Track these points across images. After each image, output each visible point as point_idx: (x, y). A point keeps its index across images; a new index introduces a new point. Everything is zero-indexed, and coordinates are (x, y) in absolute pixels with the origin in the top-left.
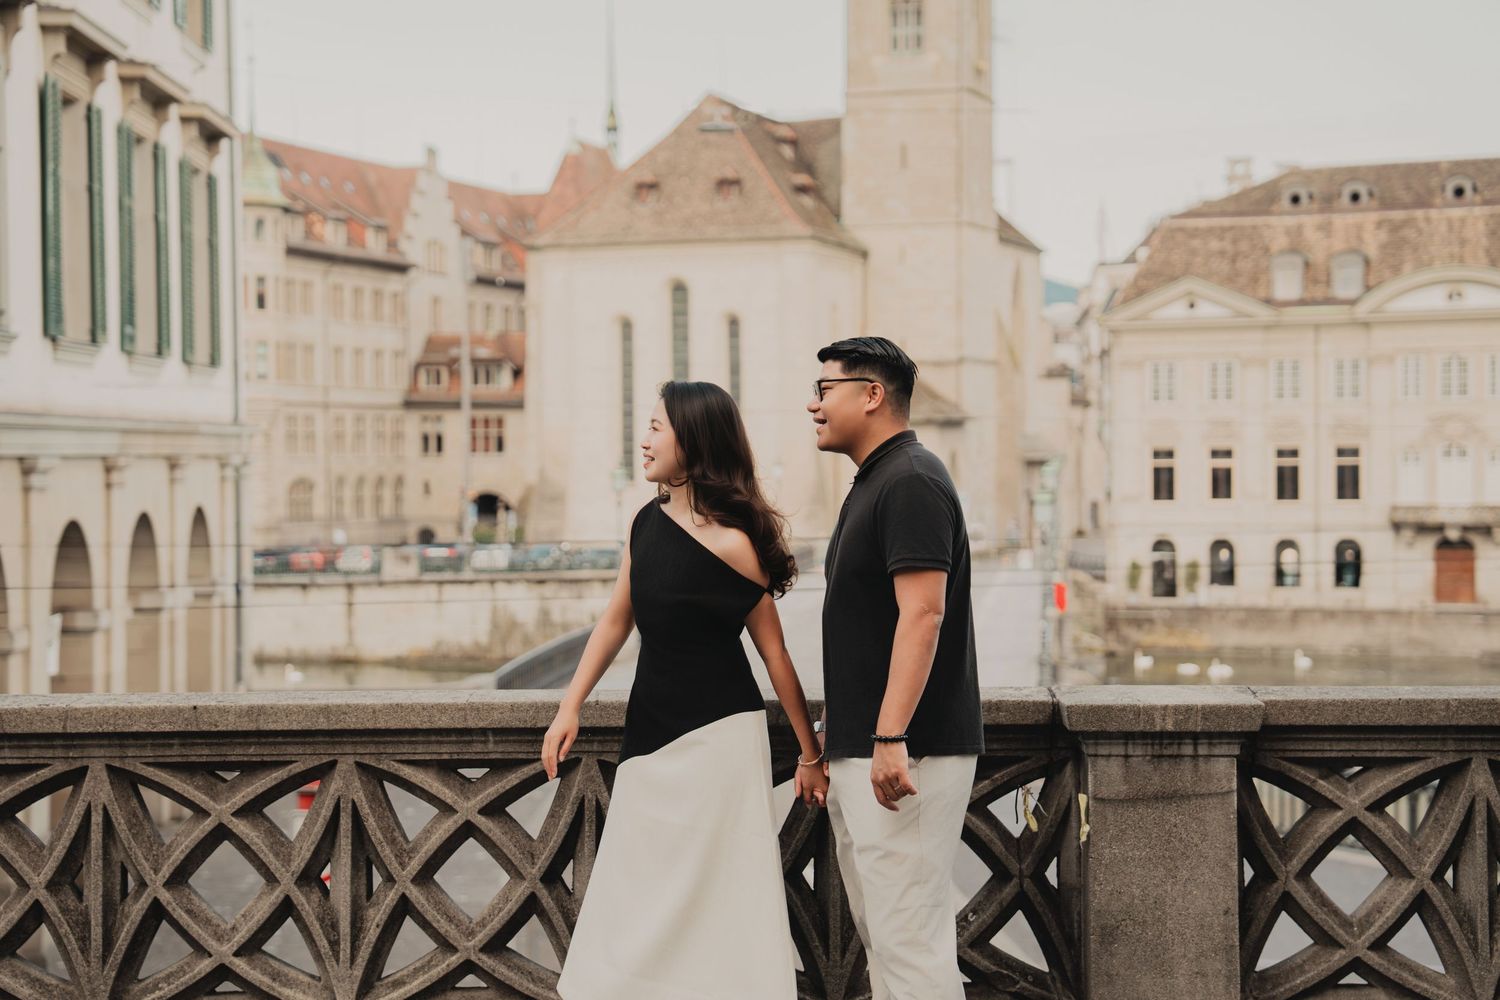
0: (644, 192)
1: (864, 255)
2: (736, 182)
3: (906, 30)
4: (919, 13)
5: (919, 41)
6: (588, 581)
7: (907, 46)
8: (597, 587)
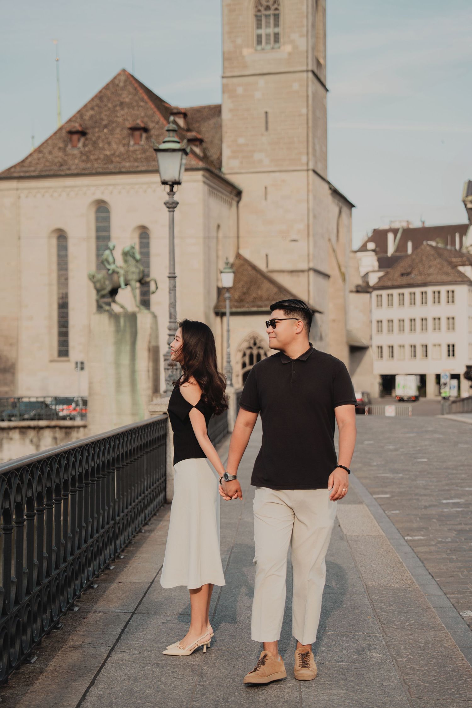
0: (75, 137)
1: (239, 193)
2: (146, 130)
3: (267, 30)
4: (277, 17)
5: (277, 37)
6: (10, 429)
7: (268, 42)
8: (16, 435)
